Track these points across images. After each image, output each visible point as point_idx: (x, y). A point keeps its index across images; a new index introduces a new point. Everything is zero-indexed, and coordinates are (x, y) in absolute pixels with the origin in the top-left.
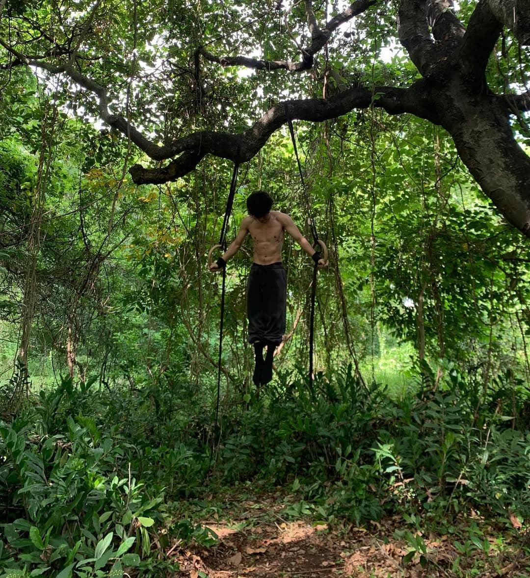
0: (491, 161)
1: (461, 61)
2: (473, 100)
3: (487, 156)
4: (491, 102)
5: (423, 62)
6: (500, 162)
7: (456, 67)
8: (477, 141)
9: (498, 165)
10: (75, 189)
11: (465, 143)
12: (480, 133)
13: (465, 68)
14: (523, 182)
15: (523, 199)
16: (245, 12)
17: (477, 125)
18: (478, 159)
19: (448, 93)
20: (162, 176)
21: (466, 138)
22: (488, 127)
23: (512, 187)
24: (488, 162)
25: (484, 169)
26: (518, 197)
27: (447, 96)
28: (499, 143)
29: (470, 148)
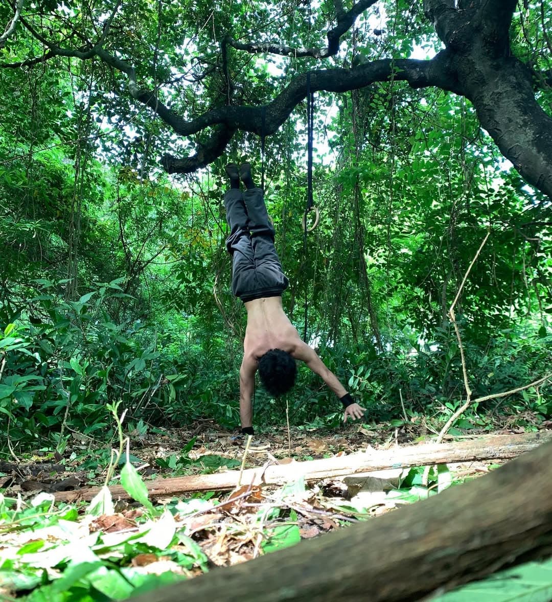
0: (510, 120)
1: (483, 22)
2: (495, 63)
3: (506, 116)
4: (514, 66)
5: (447, 31)
6: (518, 121)
7: (478, 29)
8: (497, 103)
9: (517, 122)
10: (113, 197)
11: (486, 105)
12: (500, 94)
13: (487, 29)
14: (540, 136)
15: (539, 152)
16: (273, 10)
17: (497, 88)
18: (497, 119)
19: (470, 58)
20: (192, 164)
21: (487, 101)
22: (509, 89)
23: (528, 141)
24: (507, 122)
25: (502, 128)
26: (534, 151)
27: (468, 60)
28: (518, 103)
29: (489, 110)
